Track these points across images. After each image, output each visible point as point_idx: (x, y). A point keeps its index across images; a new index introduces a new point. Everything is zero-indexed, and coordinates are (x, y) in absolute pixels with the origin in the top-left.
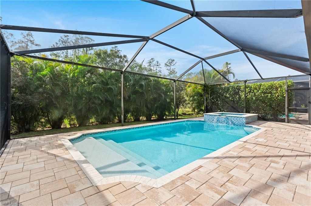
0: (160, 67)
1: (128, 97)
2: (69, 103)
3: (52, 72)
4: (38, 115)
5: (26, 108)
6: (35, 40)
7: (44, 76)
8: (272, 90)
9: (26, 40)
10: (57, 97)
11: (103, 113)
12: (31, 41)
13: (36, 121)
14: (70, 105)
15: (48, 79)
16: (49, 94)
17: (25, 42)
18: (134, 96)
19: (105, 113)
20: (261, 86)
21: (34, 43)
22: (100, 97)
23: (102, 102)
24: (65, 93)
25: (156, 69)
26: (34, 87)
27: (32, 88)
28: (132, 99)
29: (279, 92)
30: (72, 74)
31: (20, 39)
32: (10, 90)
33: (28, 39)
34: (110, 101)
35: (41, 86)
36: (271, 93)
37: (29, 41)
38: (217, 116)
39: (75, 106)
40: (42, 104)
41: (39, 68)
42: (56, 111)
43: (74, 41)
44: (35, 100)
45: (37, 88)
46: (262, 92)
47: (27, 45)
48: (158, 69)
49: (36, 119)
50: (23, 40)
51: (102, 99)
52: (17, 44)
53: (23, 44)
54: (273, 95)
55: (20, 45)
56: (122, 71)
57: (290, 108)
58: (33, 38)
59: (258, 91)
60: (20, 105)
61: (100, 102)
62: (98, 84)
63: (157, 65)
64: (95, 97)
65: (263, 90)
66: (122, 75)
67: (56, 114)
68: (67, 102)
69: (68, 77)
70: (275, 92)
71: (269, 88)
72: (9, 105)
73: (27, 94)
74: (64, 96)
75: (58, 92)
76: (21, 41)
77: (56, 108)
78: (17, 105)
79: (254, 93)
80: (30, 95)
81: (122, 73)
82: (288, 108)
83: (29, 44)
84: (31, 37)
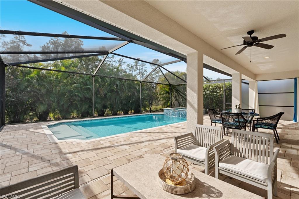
0: (146, 66)
1: (104, 95)
2: (52, 100)
3: (38, 75)
4: (27, 109)
5: (17, 104)
6: (26, 40)
7: (32, 78)
8: (217, 90)
9: (18, 41)
10: (42, 95)
11: (82, 108)
12: (23, 41)
13: (26, 114)
14: (53, 102)
15: (35, 80)
16: (36, 92)
17: (17, 42)
18: (110, 94)
19: (84, 108)
20: (210, 86)
21: (26, 43)
22: (80, 95)
23: (81, 98)
24: (49, 92)
25: (142, 69)
26: (24, 87)
27: (22, 87)
28: (108, 97)
29: (221, 91)
30: (55, 77)
31: (12, 39)
32: (5, 90)
33: (19, 40)
34: (88, 98)
35: (29, 86)
36: (216, 92)
37: (21, 42)
38: (172, 110)
39: (58, 102)
40: (31, 100)
41: (28, 71)
42: (42, 106)
43: (63, 42)
44: (24, 97)
45: (26, 87)
46: (211, 92)
47: (19, 45)
48: (144, 68)
49: (25, 112)
50: (15, 41)
51: (81, 97)
52: (9, 45)
53: (15, 44)
54: (218, 94)
55: (12, 45)
56: (93, 75)
57: (226, 104)
58: (24, 38)
59: (208, 90)
60: (12, 101)
61: (80, 99)
62: (78, 85)
63: (143, 65)
64: (75, 95)
65: (211, 90)
66: (93, 78)
67: (41, 109)
68: (51, 98)
69: (52, 78)
70: (219, 91)
71: (215, 88)
72: (4, 101)
73: (17, 93)
74: (49, 94)
75: (43, 91)
76: (13, 42)
77: (42, 103)
78: (10, 101)
79: (205, 92)
80: (20, 94)
81: (93, 77)
82: (225, 104)
83: (21, 44)
84: (22, 37)
